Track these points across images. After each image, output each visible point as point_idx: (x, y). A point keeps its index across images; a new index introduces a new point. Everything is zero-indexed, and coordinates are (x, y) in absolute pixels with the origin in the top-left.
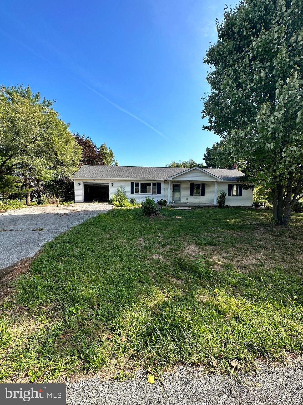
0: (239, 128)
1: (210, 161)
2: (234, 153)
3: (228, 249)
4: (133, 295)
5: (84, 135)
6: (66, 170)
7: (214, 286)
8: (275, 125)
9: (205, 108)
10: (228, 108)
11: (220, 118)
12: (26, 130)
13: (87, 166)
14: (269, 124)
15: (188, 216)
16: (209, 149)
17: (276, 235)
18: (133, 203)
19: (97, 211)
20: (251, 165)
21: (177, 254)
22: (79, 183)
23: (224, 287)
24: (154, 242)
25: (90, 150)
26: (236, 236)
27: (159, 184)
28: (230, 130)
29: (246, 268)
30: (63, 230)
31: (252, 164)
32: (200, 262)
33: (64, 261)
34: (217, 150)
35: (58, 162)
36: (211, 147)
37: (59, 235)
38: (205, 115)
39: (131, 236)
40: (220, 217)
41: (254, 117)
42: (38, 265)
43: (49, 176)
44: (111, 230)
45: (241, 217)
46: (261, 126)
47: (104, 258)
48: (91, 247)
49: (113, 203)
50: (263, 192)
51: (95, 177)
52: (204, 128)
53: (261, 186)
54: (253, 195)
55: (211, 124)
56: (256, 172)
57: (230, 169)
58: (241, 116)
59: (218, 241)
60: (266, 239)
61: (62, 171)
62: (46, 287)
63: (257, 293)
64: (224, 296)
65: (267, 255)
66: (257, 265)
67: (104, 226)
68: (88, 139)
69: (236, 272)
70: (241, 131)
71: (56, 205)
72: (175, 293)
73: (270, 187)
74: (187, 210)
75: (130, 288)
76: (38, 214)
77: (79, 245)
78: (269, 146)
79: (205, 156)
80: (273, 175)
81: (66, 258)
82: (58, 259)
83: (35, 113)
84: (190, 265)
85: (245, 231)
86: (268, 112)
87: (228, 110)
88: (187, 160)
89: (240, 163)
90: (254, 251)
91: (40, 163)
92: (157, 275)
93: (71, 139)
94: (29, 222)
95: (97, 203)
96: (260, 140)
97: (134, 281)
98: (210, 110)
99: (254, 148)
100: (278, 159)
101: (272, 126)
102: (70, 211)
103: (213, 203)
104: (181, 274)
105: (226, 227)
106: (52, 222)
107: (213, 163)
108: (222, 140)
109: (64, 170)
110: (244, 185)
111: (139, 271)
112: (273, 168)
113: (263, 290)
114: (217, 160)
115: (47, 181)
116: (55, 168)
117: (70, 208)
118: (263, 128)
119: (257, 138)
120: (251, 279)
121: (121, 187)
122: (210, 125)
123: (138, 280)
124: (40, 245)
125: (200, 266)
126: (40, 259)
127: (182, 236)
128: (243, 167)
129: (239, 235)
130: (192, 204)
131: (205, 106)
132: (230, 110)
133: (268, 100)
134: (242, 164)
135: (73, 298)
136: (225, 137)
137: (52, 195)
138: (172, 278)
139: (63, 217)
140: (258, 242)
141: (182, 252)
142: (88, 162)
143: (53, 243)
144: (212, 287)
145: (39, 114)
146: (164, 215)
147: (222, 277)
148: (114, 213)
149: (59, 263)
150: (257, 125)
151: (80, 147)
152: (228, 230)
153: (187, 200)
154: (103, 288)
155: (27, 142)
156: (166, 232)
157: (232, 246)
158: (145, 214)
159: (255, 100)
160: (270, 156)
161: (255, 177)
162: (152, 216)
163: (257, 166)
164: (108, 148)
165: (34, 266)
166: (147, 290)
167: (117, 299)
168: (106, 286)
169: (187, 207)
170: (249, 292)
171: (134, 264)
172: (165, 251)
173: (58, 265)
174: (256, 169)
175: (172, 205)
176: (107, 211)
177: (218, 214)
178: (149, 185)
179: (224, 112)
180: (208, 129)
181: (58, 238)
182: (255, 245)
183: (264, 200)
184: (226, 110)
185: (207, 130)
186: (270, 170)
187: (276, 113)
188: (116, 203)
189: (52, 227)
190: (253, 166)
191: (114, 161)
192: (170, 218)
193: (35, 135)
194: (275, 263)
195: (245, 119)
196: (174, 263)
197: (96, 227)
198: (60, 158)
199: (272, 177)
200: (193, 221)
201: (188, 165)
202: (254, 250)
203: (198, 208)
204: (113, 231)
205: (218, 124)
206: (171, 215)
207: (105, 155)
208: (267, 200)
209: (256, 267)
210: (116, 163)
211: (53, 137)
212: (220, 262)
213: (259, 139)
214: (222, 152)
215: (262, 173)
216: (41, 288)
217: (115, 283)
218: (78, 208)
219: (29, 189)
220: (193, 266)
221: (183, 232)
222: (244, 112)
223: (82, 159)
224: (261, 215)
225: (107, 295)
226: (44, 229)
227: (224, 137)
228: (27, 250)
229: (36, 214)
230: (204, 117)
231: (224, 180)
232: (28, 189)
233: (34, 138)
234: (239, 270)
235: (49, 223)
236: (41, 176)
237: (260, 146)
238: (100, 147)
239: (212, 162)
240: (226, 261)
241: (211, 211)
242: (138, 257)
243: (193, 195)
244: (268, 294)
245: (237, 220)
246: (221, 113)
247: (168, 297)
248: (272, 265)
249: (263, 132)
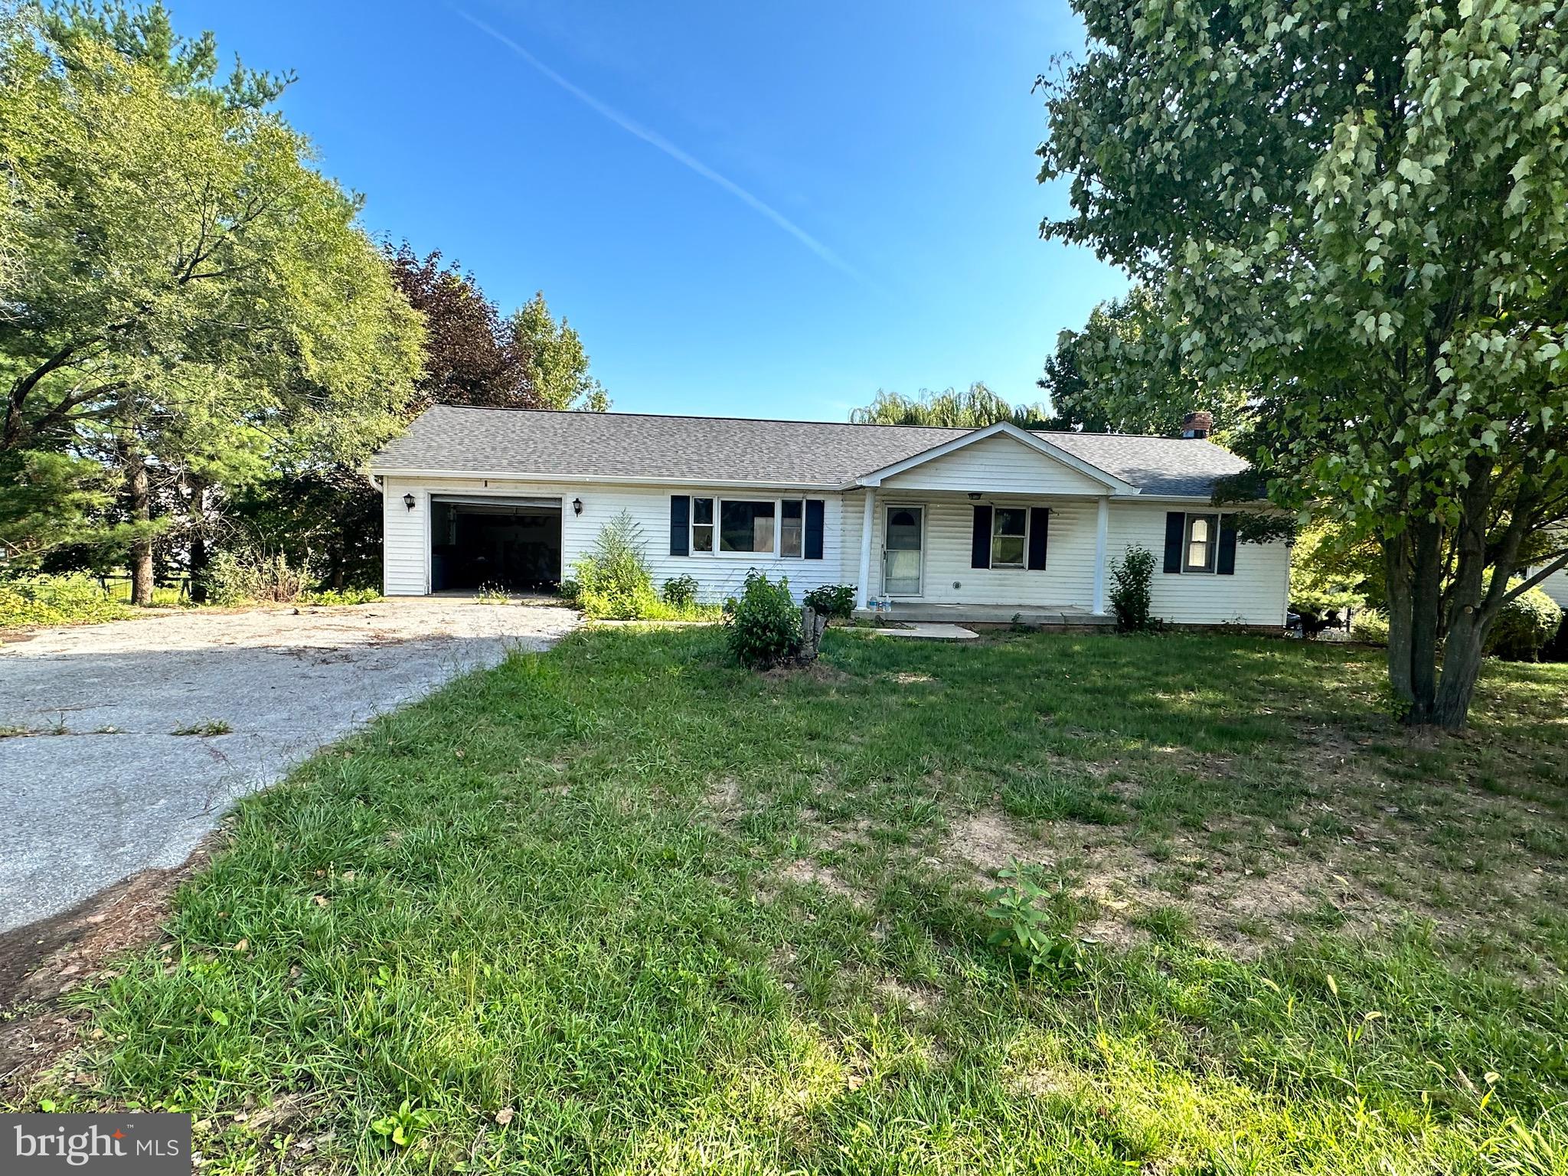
0: (1226, 233)
1: (1076, 395)
2: (1196, 358)
3: (1164, 837)
4: (690, 1062)
5: (435, 255)
6: (344, 427)
7: (1093, 1019)
8: (1401, 222)
9: (1052, 131)
10: (1169, 132)
11: (1127, 183)
12: (141, 221)
13: (446, 409)
14: (1374, 217)
15: (960, 673)
16: (1071, 334)
17: (1402, 770)
18: (680, 601)
19: (500, 640)
20: (1280, 420)
21: (905, 863)
22: (409, 496)
23: (1143, 1026)
24: (793, 801)
25: (466, 329)
26: (1202, 777)
27: (817, 509)
28: (1179, 243)
29: (1252, 932)
30: (332, 735)
31: (1288, 415)
32: (1025, 901)
33: (340, 890)
34: (1114, 344)
35: (302, 386)
36: (1080, 328)
37: (307, 757)
38: (1053, 167)
39: (672, 769)
40: (1123, 677)
41: (1297, 180)
42: (207, 911)
43: (255, 461)
44: (572, 734)
45: (1228, 679)
46: (1330, 228)
47: (540, 878)
48: (472, 822)
49: (579, 599)
50: (1339, 555)
51: (492, 468)
52: (1048, 230)
53: (1330, 527)
54: (1292, 570)
55: (1084, 210)
56: (1308, 452)
57: (1174, 434)
58: (1231, 173)
59: (1114, 800)
60: (1356, 793)
61: (319, 436)
62: (254, 1017)
63: (1302, 1058)
64: (1142, 1070)
65: (1356, 874)
66: (1305, 919)
67: (535, 718)
68: (454, 273)
69: (1203, 953)
70: (1233, 250)
71: (288, 605)
72: (900, 1051)
73: (1377, 531)
74: (956, 640)
75: (673, 1028)
76: (200, 653)
77: (414, 809)
78: (1370, 326)
79: (1050, 370)
80: (1392, 472)
81: (349, 877)
82: (310, 878)
83: (192, 137)
84: (971, 919)
85: (1247, 753)
86: (1368, 157)
87: (1169, 145)
88: (962, 387)
89: (1224, 405)
90: (1293, 849)
91: (213, 393)
92: (807, 962)
93: (369, 271)
94: (152, 693)
95: (496, 601)
96: (1329, 299)
97: (691, 993)
98: (1079, 141)
99: (1296, 336)
100: (1414, 393)
101: (1387, 228)
102: (359, 637)
103: (1087, 609)
104: (928, 959)
105: (1153, 728)
106: (272, 694)
107: (1089, 405)
108: (1137, 290)
109: (334, 429)
110: (1248, 519)
111: (720, 943)
112: (1391, 437)
113: (1337, 1043)
114: (1110, 391)
115: (240, 486)
116: (288, 418)
117: (363, 623)
118: (1344, 235)
119: (1311, 284)
120: (1277, 989)
121: (623, 521)
122: (1076, 213)
123: (711, 986)
124: (212, 806)
125: (1023, 923)
126: (218, 876)
127: (929, 773)
128: (1241, 428)
129: (1219, 769)
130: (982, 611)
131: (1054, 122)
132: (1180, 145)
133: (1366, 101)
134: (1237, 413)
135: (387, 1068)
136: (1150, 275)
137: (268, 554)
138: (882, 979)
139: (325, 666)
140: (1314, 804)
141: (931, 853)
142: (452, 392)
143: (281, 796)
144: (1082, 1025)
145: (213, 142)
146: (841, 666)
147: (1135, 976)
148: (585, 651)
149: (311, 897)
150: (1311, 222)
151: (416, 315)
152: (1163, 744)
153: (957, 591)
154: (536, 1023)
155: (146, 282)
156: (850, 749)
157: (1185, 824)
158: (746, 660)
159: (1303, 98)
160: (1375, 376)
161: (1301, 482)
162: (778, 670)
163: (1312, 426)
164: (558, 323)
165: (186, 912)
166: (758, 1034)
167: (611, 1077)
168: (555, 1012)
169: (957, 624)
170: (1266, 1050)
171: (693, 908)
172: (844, 845)
173: (307, 907)
174: (1305, 438)
175: (878, 617)
176: (552, 641)
177: (1114, 666)
178: (767, 510)
179: (1148, 155)
180: (1070, 236)
181: (305, 772)
182: (1296, 820)
183: (1345, 597)
184: (1156, 146)
185: (1062, 238)
186: (1377, 446)
187: (1405, 167)
188: (594, 601)
189: (272, 717)
190: (1294, 423)
191: (585, 386)
192: (869, 682)
193: (186, 251)
194: (1398, 912)
195: (1251, 192)
196: (890, 904)
197: (498, 719)
198: (313, 368)
199: (1387, 483)
200: (989, 695)
201: (965, 415)
202: (1296, 844)
203: (1013, 630)
204: (583, 743)
205: (1118, 213)
206: (875, 663)
207: (541, 354)
208: (1360, 599)
209: (1300, 931)
210: (599, 398)
211: (282, 262)
212: (1125, 904)
213: (1325, 291)
214: (1136, 352)
215: (1335, 458)
216: (225, 1023)
217: (597, 1003)
218: (401, 623)
219: (148, 522)
220: (986, 920)
221: (936, 752)
222: (1247, 156)
223: (426, 375)
224: (1327, 669)
225: (561, 1061)
226: (232, 725)
227: (1145, 278)
228: (146, 834)
229: (189, 653)
230: (1046, 174)
231: (1146, 489)
232: (145, 523)
233: (182, 264)
234: (1219, 945)
235: (257, 695)
236: (211, 458)
237: (1329, 326)
238: (517, 318)
239: (1086, 399)
240: (1153, 898)
241: (1077, 648)
242: (710, 874)
243: (987, 567)
244: (1360, 1061)
245: (1211, 695)
246: (1132, 160)
247: (864, 1071)
248: (1379, 922)
249: (1340, 259)
